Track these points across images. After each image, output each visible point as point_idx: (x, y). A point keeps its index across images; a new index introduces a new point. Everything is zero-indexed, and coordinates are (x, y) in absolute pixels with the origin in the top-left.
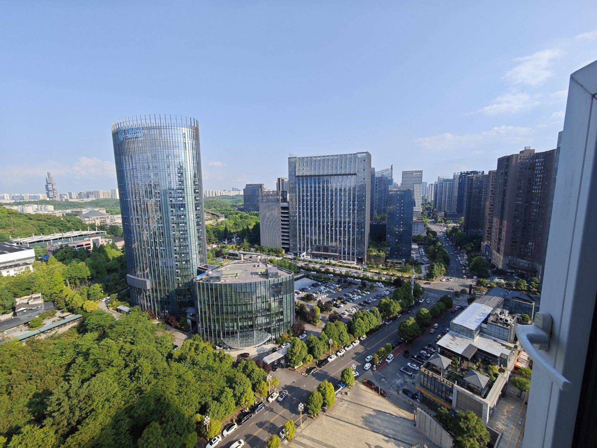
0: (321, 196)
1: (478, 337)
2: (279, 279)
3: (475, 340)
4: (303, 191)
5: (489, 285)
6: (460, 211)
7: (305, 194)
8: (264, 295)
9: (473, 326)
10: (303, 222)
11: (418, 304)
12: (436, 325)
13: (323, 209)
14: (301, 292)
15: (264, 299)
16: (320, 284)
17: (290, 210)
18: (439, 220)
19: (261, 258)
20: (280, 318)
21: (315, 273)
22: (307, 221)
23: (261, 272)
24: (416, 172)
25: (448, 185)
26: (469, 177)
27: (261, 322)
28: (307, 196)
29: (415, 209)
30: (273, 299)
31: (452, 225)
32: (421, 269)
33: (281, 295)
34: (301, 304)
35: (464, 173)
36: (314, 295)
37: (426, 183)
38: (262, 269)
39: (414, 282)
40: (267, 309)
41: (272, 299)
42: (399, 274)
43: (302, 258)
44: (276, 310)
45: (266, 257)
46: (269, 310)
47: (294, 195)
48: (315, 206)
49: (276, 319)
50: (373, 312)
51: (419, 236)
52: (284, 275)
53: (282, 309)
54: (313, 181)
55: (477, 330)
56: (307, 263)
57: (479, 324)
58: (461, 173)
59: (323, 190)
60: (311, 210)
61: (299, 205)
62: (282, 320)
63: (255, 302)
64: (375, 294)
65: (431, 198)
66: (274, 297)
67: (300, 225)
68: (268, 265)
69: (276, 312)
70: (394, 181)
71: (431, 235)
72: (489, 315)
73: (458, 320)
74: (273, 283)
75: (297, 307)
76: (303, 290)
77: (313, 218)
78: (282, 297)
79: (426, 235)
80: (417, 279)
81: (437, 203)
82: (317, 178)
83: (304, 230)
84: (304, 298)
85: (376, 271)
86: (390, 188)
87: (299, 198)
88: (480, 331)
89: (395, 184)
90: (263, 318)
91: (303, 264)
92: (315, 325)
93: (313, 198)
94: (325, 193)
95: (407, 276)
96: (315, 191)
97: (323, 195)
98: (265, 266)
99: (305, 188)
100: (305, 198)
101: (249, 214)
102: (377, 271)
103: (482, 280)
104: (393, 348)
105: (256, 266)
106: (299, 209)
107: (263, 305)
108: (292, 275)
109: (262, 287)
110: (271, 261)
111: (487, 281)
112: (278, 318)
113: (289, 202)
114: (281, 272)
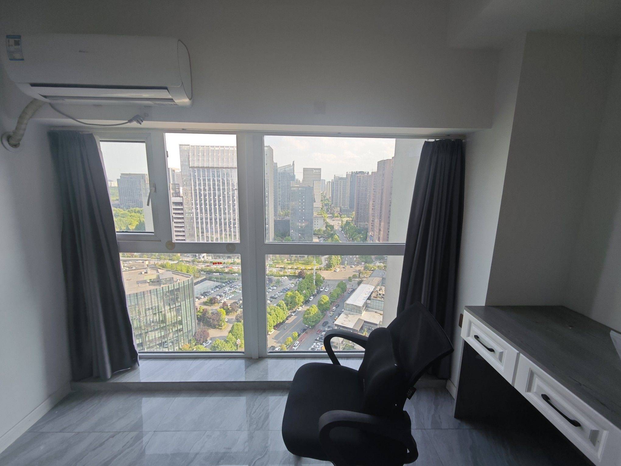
0: (221, 190)
1: (364, 312)
2: (175, 285)
3: (362, 315)
4: (200, 184)
5: (372, 269)
6: (351, 207)
7: (202, 188)
8: (157, 305)
9: (360, 303)
10: (202, 219)
11: (319, 292)
12: (334, 308)
13: (224, 205)
14: (202, 297)
15: (157, 311)
16: (225, 285)
17: (185, 206)
18: (336, 215)
19: (149, 263)
20: (179, 328)
21: (218, 274)
22: (206, 219)
23: (150, 280)
24: (315, 169)
25: (342, 183)
26: (358, 176)
27: (153, 338)
28: (205, 190)
29: (315, 205)
30: (169, 308)
31: (345, 220)
32: (321, 261)
33: (178, 302)
34: (203, 310)
35: (354, 173)
36: (218, 297)
37: (325, 180)
38: (152, 275)
39: (316, 273)
40: (162, 321)
41: (167, 308)
42: (303, 267)
43: (203, 259)
44: (173, 320)
45: (156, 262)
46: (164, 321)
47: (189, 188)
48: (215, 201)
49: (174, 330)
50: (280, 306)
51: (319, 230)
52: (181, 280)
53: (180, 317)
54: (211, 174)
55: (363, 306)
56: (208, 264)
57: (365, 301)
58: (352, 172)
59: (223, 183)
60: (210, 205)
61: (196, 200)
62: (180, 330)
63: (144, 315)
64: (281, 289)
65: (329, 194)
66: (169, 305)
67: (197, 223)
68: (159, 270)
69: (173, 322)
70: (296, 177)
71: (329, 228)
72: (372, 293)
73: (349, 301)
74: (167, 290)
75: (199, 313)
76: (204, 294)
77: (213, 215)
78: (179, 304)
79: (325, 229)
80: (318, 270)
81: (334, 200)
82: (215, 170)
83: (202, 228)
84: (206, 302)
85: (281, 266)
86: (292, 184)
87: (196, 192)
88: (366, 307)
89: (297, 180)
90: (157, 332)
91: (203, 266)
92: (221, 329)
93: (212, 192)
94: (226, 188)
95: (310, 268)
96: (214, 185)
97: (224, 189)
98: (155, 272)
99: (202, 181)
100: (202, 192)
101: (129, 211)
102: (283, 266)
103: (367, 265)
104: (299, 335)
105: (143, 273)
106: (196, 204)
107: (155, 318)
108: (191, 278)
109: (153, 296)
110: (163, 266)
111: (371, 265)
112: (176, 329)
113: (182, 197)
114: (177, 276)
